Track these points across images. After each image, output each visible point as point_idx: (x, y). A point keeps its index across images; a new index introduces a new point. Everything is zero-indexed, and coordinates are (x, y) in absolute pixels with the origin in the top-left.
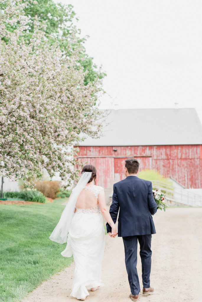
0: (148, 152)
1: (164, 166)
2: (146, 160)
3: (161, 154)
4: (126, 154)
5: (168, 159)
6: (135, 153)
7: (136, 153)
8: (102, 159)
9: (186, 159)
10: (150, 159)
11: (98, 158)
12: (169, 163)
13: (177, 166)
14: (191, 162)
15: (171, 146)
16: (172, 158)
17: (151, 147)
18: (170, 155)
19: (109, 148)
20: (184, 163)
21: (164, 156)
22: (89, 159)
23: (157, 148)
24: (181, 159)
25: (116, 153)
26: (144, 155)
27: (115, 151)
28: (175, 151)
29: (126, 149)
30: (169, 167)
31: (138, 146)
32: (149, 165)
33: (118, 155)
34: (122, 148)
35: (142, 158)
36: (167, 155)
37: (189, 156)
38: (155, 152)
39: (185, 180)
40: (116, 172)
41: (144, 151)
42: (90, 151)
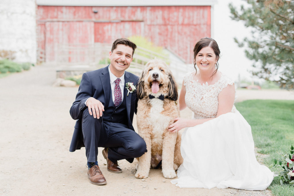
0: (139, 15)
1: (160, 34)
2: (137, 25)
3: (157, 18)
4: (109, 18)
5: (165, 25)
6: (122, 16)
7: (124, 17)
8: (78, 24)
9: (189, 25)
10: (142, 24)
11: (73, 21)
12: (167, 30)
13: (177, 34)
14: (196, 29)
15: (169, 7)
16: (171, 23)
17: (143, 8)
18: (169, 19)
19: (87, 9)
20: (187, 30)
21: (160, 21)
22: (61, 23)
23: (151, 10)
24: (183, 24)
25: (97, 16)
26: (134, 19)
27: (96, 13)
28: (175, 14)
29: (109, 11)
30: (167, 35)
31: (126, 7)
32: (140, 31)
33: (99, 18)
34: (105, 9)
35: (131, 23)
36: (164, 19)
37: (193, 21)
38: (148, 14)
39: (187, 53)
40: (96, 40)
41: (133, 13)
42: (62, 12)
